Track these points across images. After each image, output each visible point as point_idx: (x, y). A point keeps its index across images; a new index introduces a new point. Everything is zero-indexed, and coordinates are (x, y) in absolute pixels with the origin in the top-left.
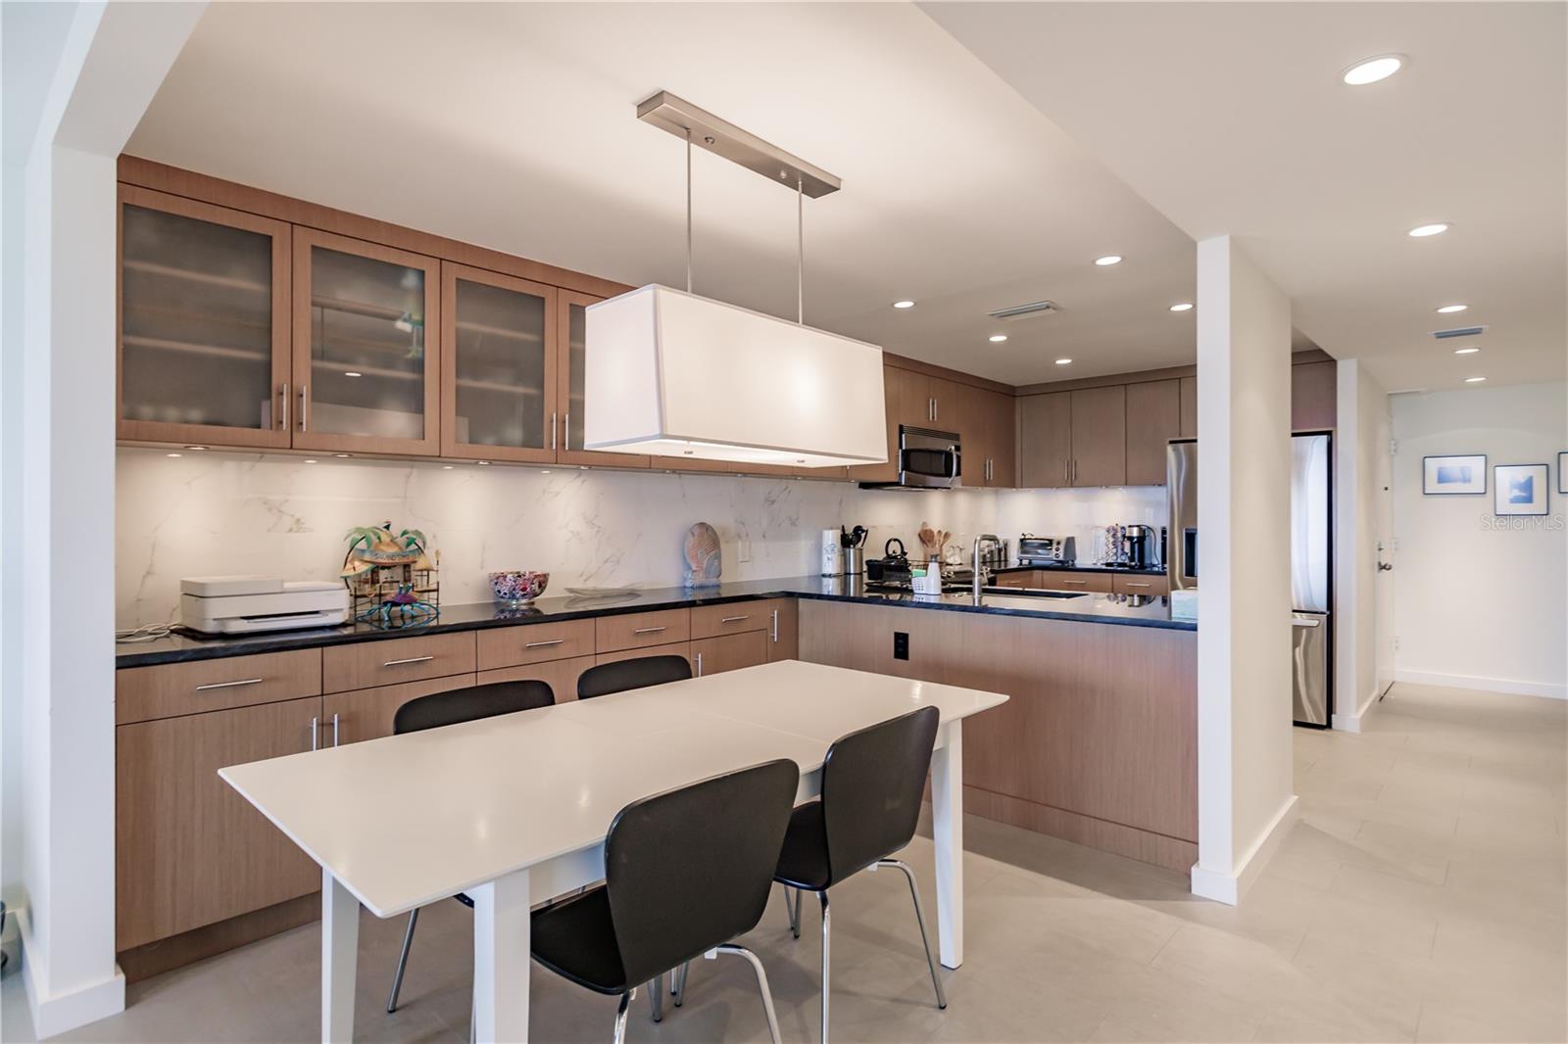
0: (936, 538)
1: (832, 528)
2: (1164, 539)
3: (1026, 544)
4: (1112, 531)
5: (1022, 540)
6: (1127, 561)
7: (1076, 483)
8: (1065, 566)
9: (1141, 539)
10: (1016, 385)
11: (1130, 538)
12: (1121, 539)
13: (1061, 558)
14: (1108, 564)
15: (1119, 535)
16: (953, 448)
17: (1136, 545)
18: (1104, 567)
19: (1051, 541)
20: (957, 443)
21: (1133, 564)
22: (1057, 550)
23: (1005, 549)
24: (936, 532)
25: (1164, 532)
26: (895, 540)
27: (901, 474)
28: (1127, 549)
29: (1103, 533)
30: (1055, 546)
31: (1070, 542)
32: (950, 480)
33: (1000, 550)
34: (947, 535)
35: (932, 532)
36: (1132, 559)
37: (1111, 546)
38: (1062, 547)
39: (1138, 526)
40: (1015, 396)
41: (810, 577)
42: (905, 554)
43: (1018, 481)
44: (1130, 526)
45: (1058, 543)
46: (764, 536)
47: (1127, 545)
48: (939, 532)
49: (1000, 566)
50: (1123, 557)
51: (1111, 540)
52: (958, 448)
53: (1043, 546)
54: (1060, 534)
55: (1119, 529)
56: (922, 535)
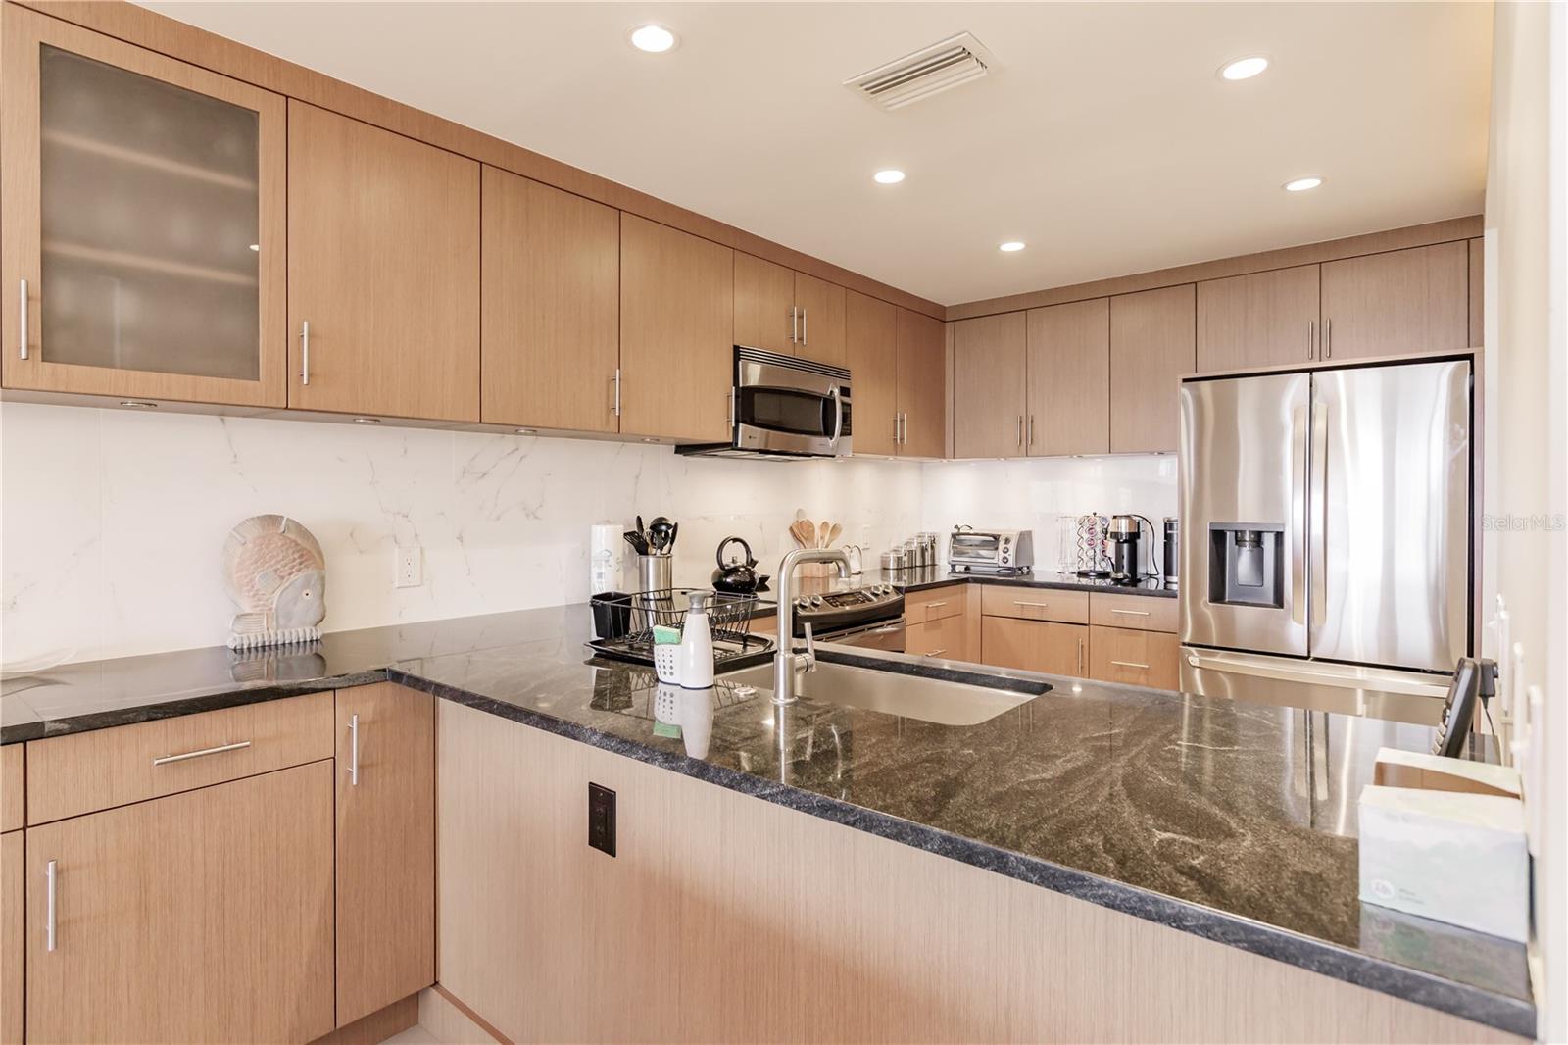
0: (818, 533)
1: (608, 522)
2: (1168, 537)
3: (960, 542)
4: (1088, 523)
5: (954, 536)
6: (1110, 569)
7: (1034, 449)
8: (1017, 577)
9: (1133, 538)
10: (946, 305)
11: (1116, 536)
12: (1100, 536)
13: (1011, 564)
14: (1081, 574)
15: (1098, 529)
16: (837, 392)
17: (1126, 546)
18: (1075, 580)
19: (996, 538)
20: (845, 384)
21: (1120, 576)
22: (1006, 551)
23: (932, 547)
24: (817, 525)
25: (1168, 526)
26: (735, 540)
27: (736, 430)
28: (1111, 551)
29: (1073, 526)
30: (1002, 545)
31: (1025, 538)
32: (831, 442)
33: (923, 550)
34: (835, 530)
35: (811, 525)
36: (1118, 568)
37: (1085, 546)
38: (1012, 547)
39: (1128, 516)
40: (945, 322)
41: (569, 607)
42: (753, 563)
43: (948, 449)
44: (1115, 517)
45: (1007, 541)
46: (460, 538)
47: (1111, 545)
48: (825, 524)
49: (923, 578)
50: (1104, 564)
51: (1086, 536)
52: (845, 392)
53: (984, 545)
54: (1008, 526)
55: (1098, 520)
56: (795, 530)
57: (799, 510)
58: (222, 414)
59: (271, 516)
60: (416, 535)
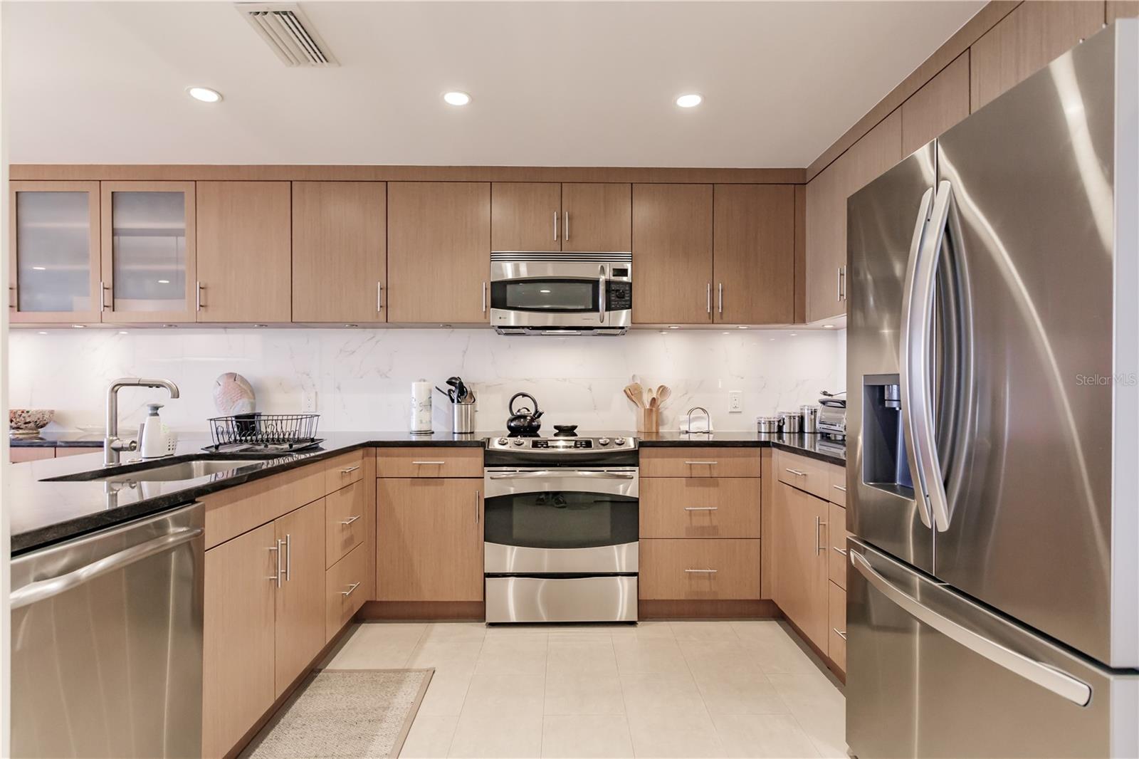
24: (647, 387)
26: (524, 395)
34: (664, 392)
35: (637, 388)
42: (538, 413)
52: (620, 273)
56: (629, 392)
57: (634, 376)
58: (225, 328)
59: (231, 373)
60: (314, 385)
